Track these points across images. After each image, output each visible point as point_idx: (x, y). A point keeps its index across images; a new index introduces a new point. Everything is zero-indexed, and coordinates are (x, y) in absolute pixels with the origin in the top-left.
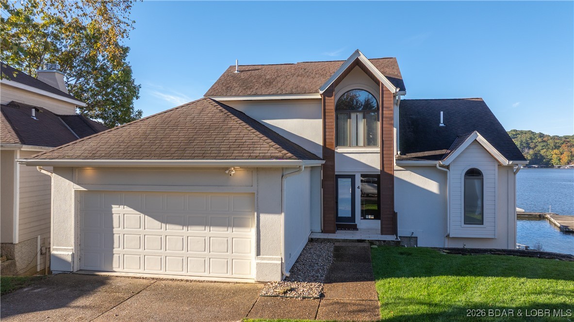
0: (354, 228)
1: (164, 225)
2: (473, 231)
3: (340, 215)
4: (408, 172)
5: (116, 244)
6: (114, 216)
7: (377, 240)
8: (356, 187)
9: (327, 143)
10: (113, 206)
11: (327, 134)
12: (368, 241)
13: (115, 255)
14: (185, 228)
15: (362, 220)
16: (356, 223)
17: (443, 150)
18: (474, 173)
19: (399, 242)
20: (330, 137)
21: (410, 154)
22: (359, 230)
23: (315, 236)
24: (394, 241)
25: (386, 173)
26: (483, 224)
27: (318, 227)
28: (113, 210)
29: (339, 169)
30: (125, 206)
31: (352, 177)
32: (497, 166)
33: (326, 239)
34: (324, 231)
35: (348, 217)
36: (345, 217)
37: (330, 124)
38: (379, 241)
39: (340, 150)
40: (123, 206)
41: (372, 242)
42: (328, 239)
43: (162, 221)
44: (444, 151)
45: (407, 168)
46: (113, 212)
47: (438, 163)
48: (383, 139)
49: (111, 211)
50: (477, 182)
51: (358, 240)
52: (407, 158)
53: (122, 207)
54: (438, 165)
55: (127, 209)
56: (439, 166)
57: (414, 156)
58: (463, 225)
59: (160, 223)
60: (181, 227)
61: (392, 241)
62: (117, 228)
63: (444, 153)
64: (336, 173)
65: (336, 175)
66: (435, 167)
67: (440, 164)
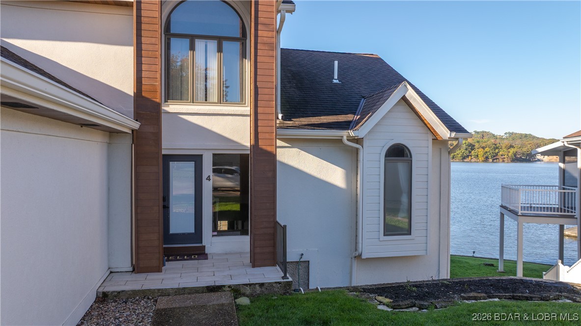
0: (200, 254)
2: (397, 246)
3: (172, 231)
4: (295, 150)
7: (246, 285)
8: (205, 176)
9: (144, 88)
11: (144, 67)
12: (230, 287)
15: (215, 238)
16: (204, 245)
17: (349, 115)
18: (398, 152)
19: (289, 284)
20: (151, 75)
21: (298, 119)
22: (209, 256)
23: (112, 287)
24: (279, 283)
25: (262, 149)
26: (410, 234)
27: (124, 261)
29: (170, 144)
31: (197, 160)
32: (431, 141)
33: (139, 291)
34: (136, 269)
35: (189, 234)
36: (184, 234)
37: (151, 47)
38: (250, 285)
39: (172, 108)
41: (237, 291)
42: (143, 291)
44: (350, 117)
45: (293, 142)
47: (344, 134)
48: (258, 84)
50: (401, 167)
51: (208, 288)
52: (295, 125)
54: (345, 138)
56: (348, 140)
57: (306, 123)
58: (382, 238)
61: (276, 283)
63: (351, 119)
64: (164, 152)
65: (164, 155)
66: (339, 141)
67: (349, 136)
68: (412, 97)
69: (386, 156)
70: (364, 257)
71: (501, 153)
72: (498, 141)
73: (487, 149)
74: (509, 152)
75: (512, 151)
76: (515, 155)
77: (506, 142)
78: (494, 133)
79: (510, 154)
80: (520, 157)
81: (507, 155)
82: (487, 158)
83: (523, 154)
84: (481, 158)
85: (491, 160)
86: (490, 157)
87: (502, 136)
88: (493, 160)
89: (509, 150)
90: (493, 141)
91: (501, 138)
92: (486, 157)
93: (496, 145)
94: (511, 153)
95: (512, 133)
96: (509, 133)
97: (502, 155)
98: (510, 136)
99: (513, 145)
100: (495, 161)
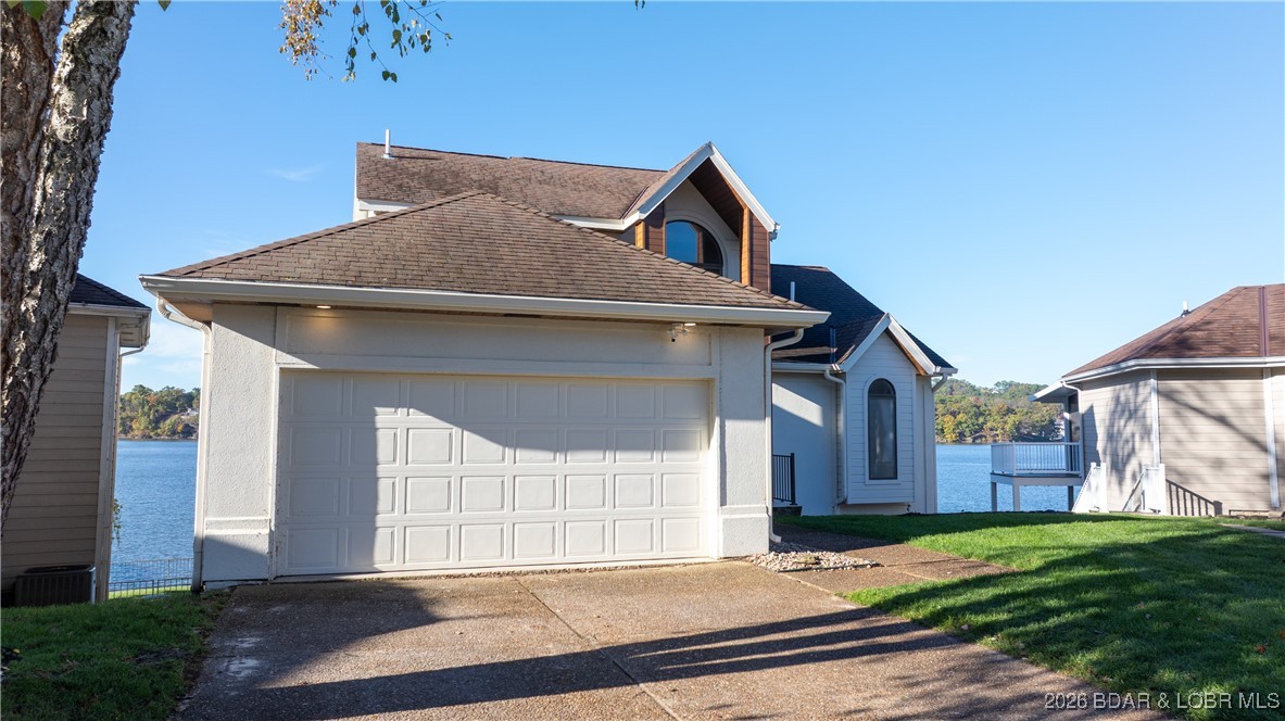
1: (509, 452)
2: (883, 491)
5: (383, 503)
6: (381, 434)
10: (378, 409)
13: (380, 532)
14: (560, 457)
17: (825, 348)
18: (881, 388)
26: (896, 478)
28: (379, 419)
30: (411, 411)
32: (914, 376)
40: (406, 410)
43: (505, 443)
46: (378, 425)
47: (826, 367)
49: (374, 422)
50: (885, 405)
53: (402, 411)
54: (827, 373)
55: (416, 416)
56: (831, 374)
58: (868, 482)
59: (501, 448)
60: (550, 455)
62: (389, 462)
63: (828, 352)
66: (821, 375)
67: (831, 371)
68: (895, 328)
69: (870, 391)
70: (850, 502)
71: (989, 424)
72: (982, 400)
73: (962, 417)
74: (1005, 422)
75: (1011, 419)
76: (1018, 429)
77: (999, 403)
78: (973, 383)
79: (1007, 427)
80: (1029, 434)
81: (1003, 429)
82: (962, 435)
83: (1034, 426)
84: (950, 436)
85: (969, 440)
86: (967, 434)
87: (991, 390)
88: (975, 439)
89: (1006, 418)
90: (972, 399)
91: (989, 394)
92: (960, 433)
93: (978, 408)
94: (1009, 425)
95: (1011, 384)
96: (1005, 384)
97: (991, 430)
98: (1006, 390)
99: (1014, 408)
100: (978, 441)
